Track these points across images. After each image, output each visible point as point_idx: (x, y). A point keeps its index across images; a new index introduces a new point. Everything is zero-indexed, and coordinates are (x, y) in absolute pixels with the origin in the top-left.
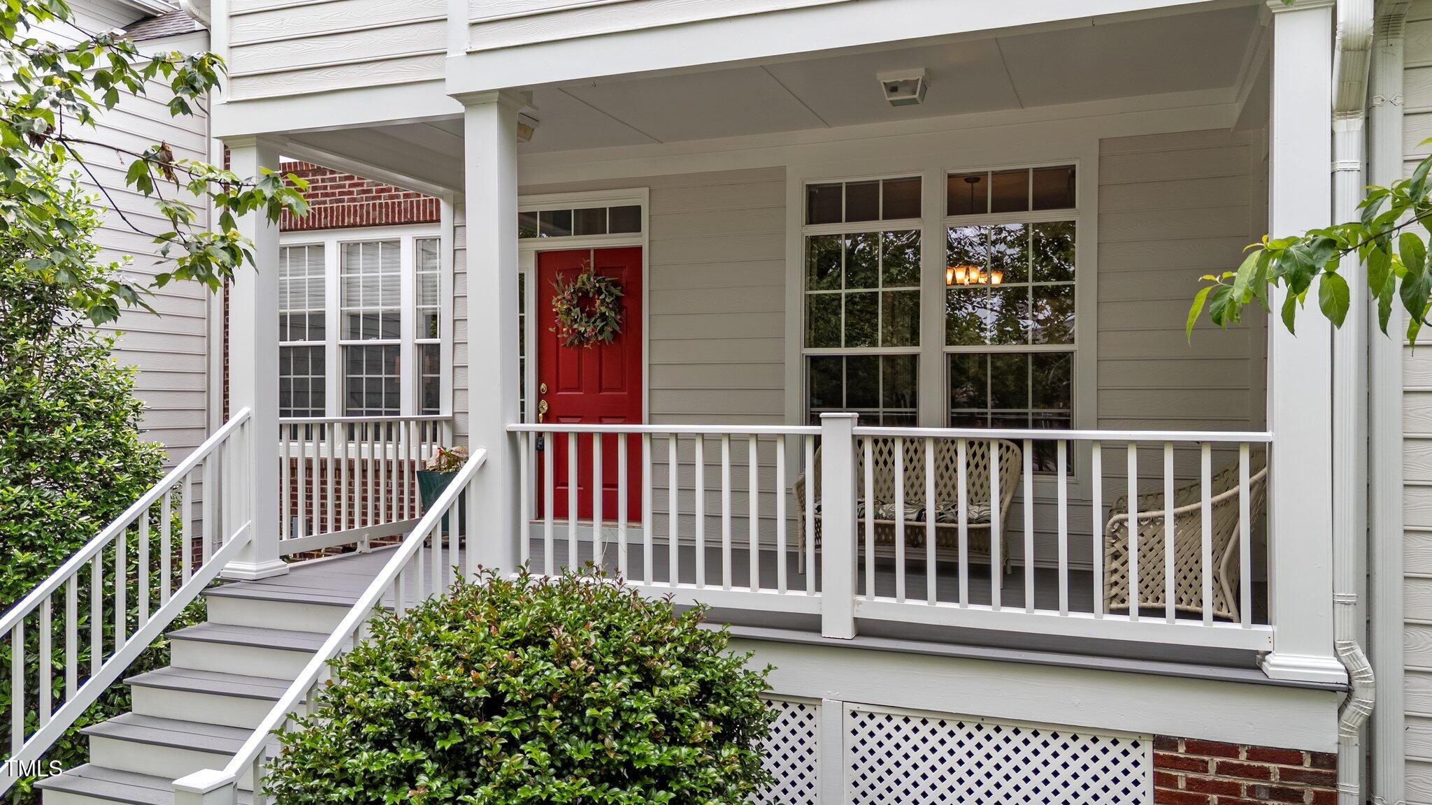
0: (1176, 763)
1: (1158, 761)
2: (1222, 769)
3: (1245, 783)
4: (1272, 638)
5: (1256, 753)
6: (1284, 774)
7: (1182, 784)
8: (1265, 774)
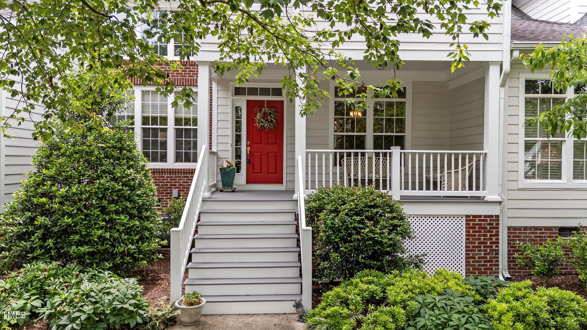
0: (470, 220)
1: (466, 220)
2: (479, 220)
3: (483, 223)
4: (486, 193)
5: (485, 216)
6: (491, 220)
7: (471, 225)
8: (487, 220)
